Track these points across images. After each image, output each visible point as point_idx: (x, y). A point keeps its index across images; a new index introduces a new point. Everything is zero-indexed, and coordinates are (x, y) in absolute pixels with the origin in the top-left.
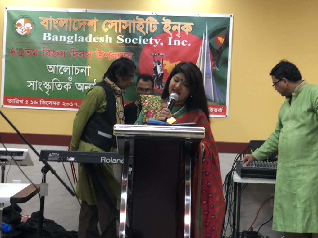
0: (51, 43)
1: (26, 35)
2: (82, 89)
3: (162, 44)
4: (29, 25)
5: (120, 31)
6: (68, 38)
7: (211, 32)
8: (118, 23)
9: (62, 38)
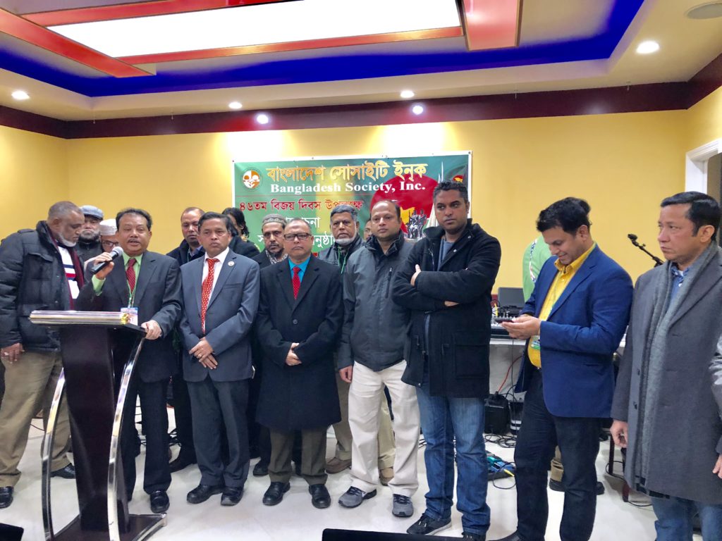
0: (279, 194)
1: (254, 188)
3: (394, 189)
4: (256, 177)
5: (348, 178)
6: (296, 188)
7: (447, 172)
8: (346, 170)
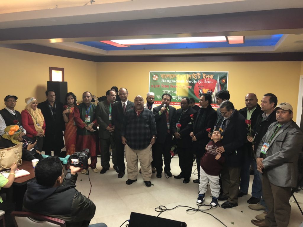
0: (164, 83)
1: (156, 80)
2: (174, 98)
4: (157, 77)
6: (170, 81)
7: (220, 78)
8: (187, 76)
9: (168, 81)
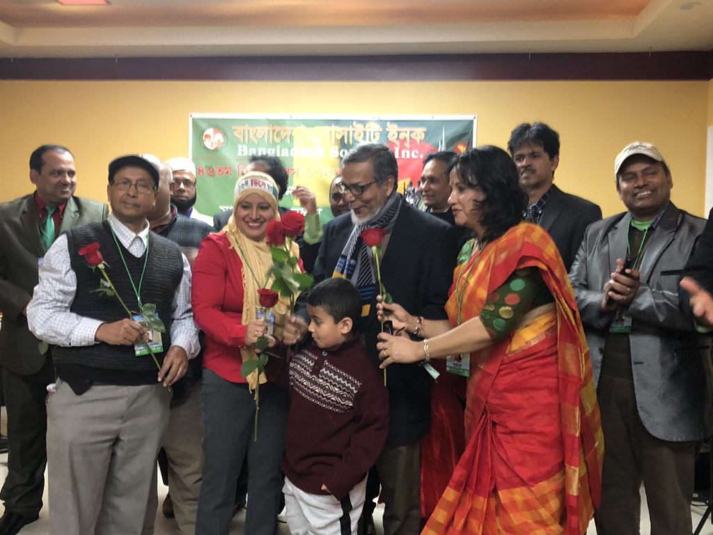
4: (219, 137)
5: (333, 141)
6: (269, 151)
7: (449, 139)
8: (331, 131)
